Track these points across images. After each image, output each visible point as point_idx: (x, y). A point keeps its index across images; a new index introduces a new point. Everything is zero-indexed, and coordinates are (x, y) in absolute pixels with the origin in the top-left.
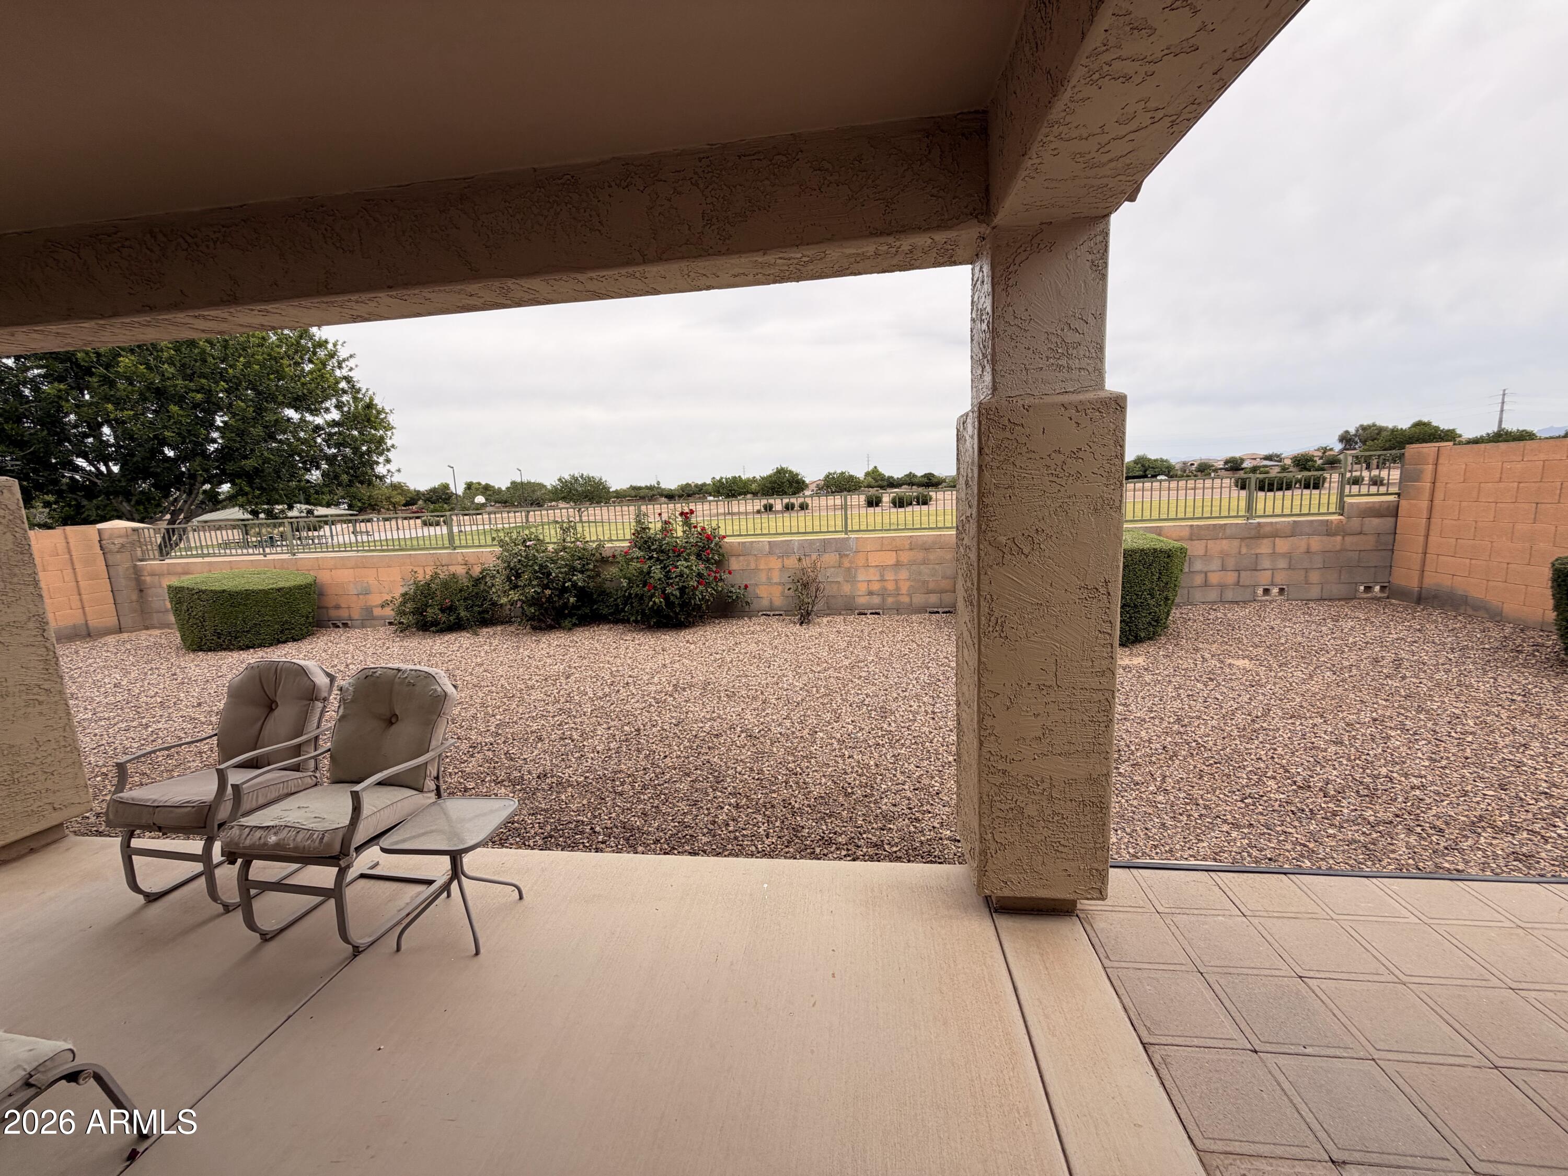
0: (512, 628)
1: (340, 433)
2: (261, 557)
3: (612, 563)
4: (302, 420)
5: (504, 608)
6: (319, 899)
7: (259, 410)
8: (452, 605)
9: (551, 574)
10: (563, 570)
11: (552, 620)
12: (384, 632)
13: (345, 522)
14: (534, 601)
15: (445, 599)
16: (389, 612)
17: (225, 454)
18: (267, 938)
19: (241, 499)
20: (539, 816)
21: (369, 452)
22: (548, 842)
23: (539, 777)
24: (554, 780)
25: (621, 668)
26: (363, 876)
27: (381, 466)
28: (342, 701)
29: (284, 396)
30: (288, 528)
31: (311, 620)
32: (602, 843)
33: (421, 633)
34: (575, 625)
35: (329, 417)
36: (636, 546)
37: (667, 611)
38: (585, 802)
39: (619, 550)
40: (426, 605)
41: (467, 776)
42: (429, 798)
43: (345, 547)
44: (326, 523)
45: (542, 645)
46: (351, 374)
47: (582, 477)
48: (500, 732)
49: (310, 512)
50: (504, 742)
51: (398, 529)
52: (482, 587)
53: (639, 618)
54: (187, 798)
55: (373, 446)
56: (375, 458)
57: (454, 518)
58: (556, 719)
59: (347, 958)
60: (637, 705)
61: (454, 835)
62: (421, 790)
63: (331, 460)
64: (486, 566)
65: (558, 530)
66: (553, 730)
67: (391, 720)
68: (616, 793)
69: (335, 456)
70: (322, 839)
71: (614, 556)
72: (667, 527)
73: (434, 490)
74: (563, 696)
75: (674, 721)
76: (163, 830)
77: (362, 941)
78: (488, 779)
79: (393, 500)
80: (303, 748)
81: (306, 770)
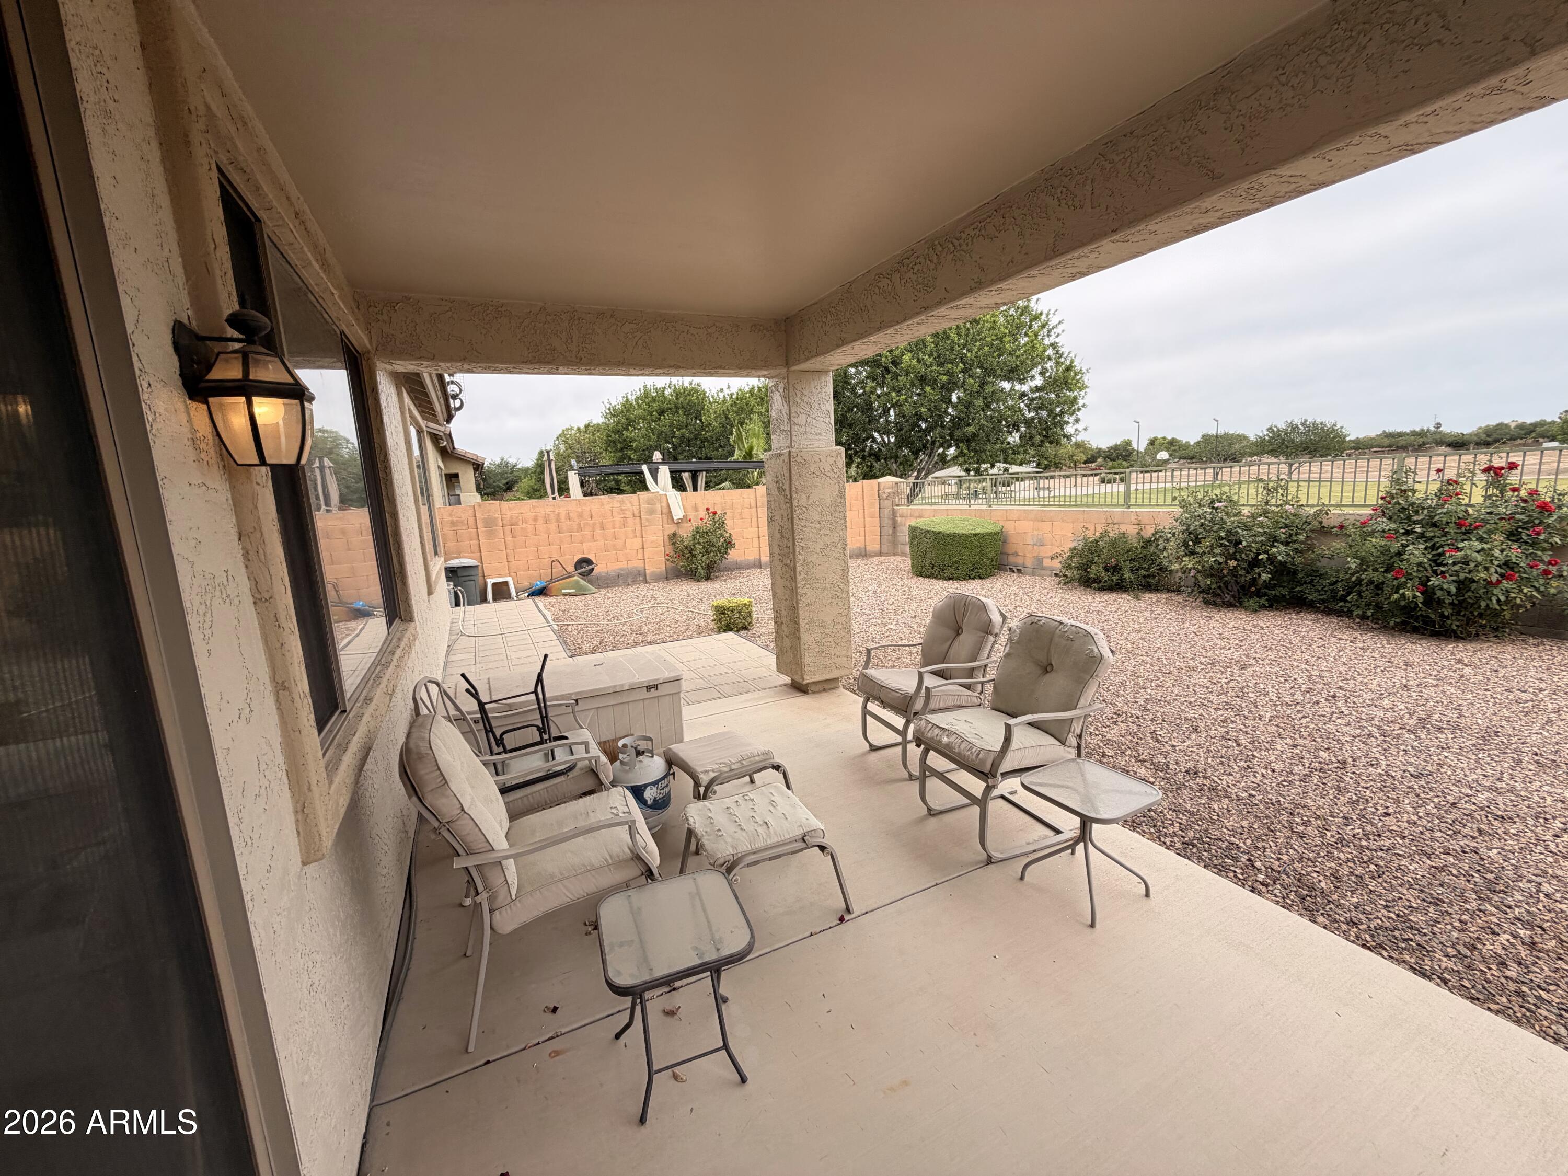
0: (1179, 599)
1: (1040, 398)
2: (967, 507)
3: (1337, 535)
4: (1012, 389)
5: (1174, 574)
6: (967, 801)
7: (983, 384)
8: (1117, 565)
9: (1241, 542)
10: (1259, 539)
11: (1233, 596)
12: (1051, 582)
13: (1032, 478)
14: (1213, 572)
15: (1111, 558)
16: (1057, 565)
17: (957, 423)
18: (932, 813)
19: (961, 460)
20: (1181, 816)
21: (1062, 413)
22: (1187, 849)
23: (1187, 772)
24: (1207, 782)
25: (1326, 674)
26: (1003, 797)
27: (1070, 425)
28: (1010, 639)
29: (1002, 370)
30: (988, 484)
31: (994, 563)
32: (1262, 884)
33: (1082, 588)
34: (1263, 607)
35: (1033, 384)
36: (1384, 514)
37: (1423, 610)
38: (1245, 824)
39: (1352, 519)
40: (1092, 562)
41: (1108, 742)
42: (1070, 753)
43: (1028, 502)
44: (1017, 479)
45: (1213, 624)
46: (1057, 340)
47: (1304, 424)
48: (1149, 707)
49: (1006, 470)
50: (1152, 720)
51: (1075, 486)
52: (1152, 549)
53: (1369, 613)
54: (899, 686)
55: (1066, 408)
56: (1066, 419)
57: (1133, 475)
58: (1220, 713)
59: (981, 862)
60: (1345, 729)
61: (1088, 799)
62: (1063, 744)
63: (1029, 423)
64: (1162, 527)
65: (1261, 490)
66: (1213, 724)
67: (1047, 669)
68: (1293, 832)
69: (1033, 419)
70: (978, 754)
71: (1342, 527)
72: (1450, 489)
73: (1116, 448)
74: (1233, 688)
75: (1411, 769)
76: (884, 704)
77: (997, 855)
78: (1128, 752)
79: (1075, 458)
80: (976, 672)
81: (974, 690)
